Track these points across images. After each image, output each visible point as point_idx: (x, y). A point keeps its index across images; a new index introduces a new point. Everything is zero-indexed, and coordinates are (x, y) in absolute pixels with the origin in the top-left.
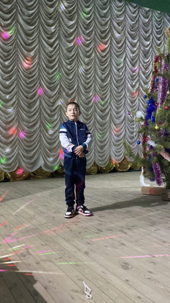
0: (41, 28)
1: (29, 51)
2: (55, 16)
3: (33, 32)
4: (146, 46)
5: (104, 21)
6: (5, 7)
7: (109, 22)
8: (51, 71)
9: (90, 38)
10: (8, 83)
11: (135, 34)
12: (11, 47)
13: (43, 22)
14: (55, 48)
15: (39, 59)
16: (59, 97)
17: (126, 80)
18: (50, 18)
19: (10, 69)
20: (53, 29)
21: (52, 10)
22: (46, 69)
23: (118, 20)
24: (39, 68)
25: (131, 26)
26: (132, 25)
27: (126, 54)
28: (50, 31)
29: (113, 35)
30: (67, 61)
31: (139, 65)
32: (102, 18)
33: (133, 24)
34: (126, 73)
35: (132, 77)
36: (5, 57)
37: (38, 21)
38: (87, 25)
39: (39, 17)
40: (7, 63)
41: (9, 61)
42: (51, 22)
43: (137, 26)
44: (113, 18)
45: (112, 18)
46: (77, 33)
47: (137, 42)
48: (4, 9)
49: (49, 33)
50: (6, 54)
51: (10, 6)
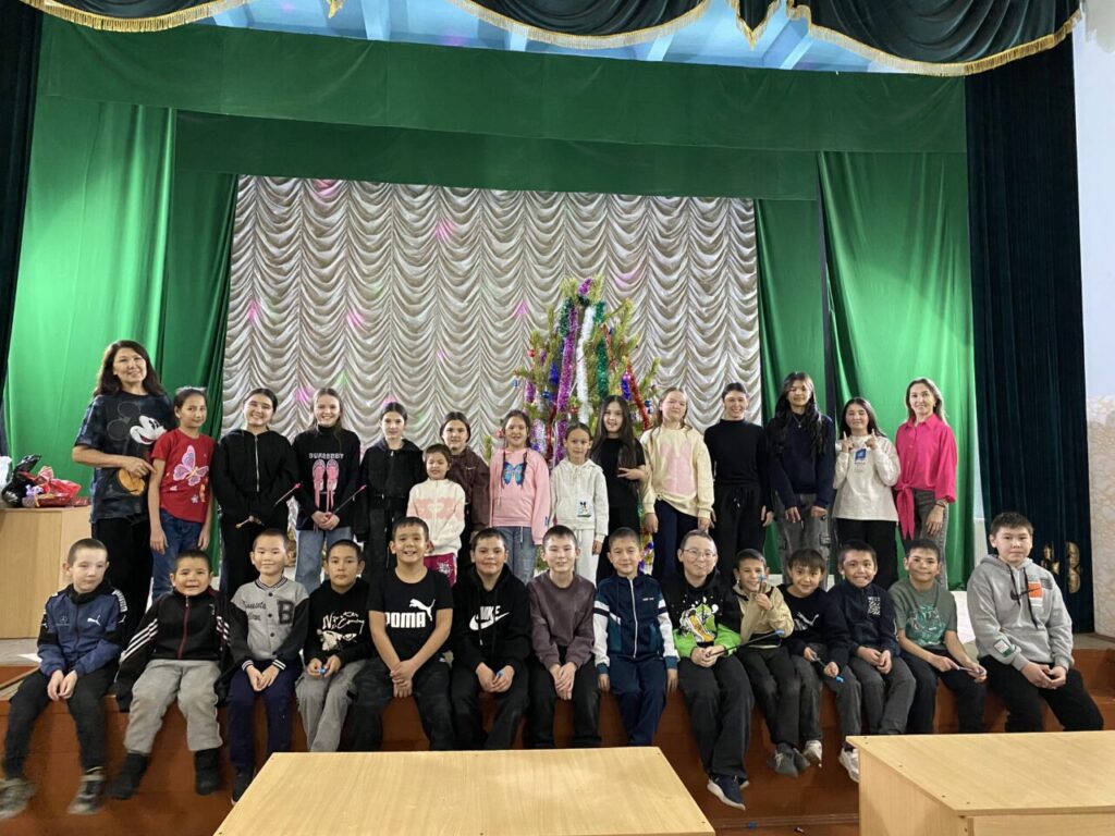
0: (441, 266)
1: (415, 314)
2: (472, 238)
3: (426, 276)
4: (709, 264)
5: (587, 228)
6: (369, 240)
7: (603, 227)
8: (460, 348)
9: (552, 270)
10: (370, 378)
11: (677, 243)
12: (380, 310)
13: (447, 254)
14: (471, 301)
15: (436, 326)
16: (476, 398)
17: (648, 349)
18: (462, 245)
19: (376, 351)
20: (465, 265)
21: (465, 227)
22: (452, 345)
23: (628, 219)
24: (436, 344)
25: (663, 225)
26: (666, 224)
27: (649, 291)
28: (460, 270)
29: (612, 254)
30: (497, 324)
31: (687, 312)
32: (584, 223)
33: (669, 221)
34: (648, 332)
35: (665, 342)
36: (369, 329)
37: (435, 254)
38: (546, 244)
39: (438, 246)
40: (369, 342)
41: (374, 338)
42: (461, 251)
43: (681, 222)
44: (613, 218)
45: (610, 219)
46: (523, 263)
47: (682, 259)
48: (369, 244)
49: (460, 273)
50: (369, 325)
51: (379, 236)
